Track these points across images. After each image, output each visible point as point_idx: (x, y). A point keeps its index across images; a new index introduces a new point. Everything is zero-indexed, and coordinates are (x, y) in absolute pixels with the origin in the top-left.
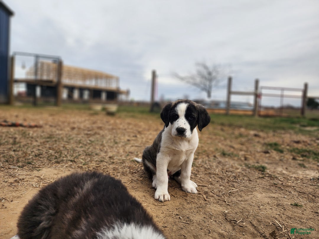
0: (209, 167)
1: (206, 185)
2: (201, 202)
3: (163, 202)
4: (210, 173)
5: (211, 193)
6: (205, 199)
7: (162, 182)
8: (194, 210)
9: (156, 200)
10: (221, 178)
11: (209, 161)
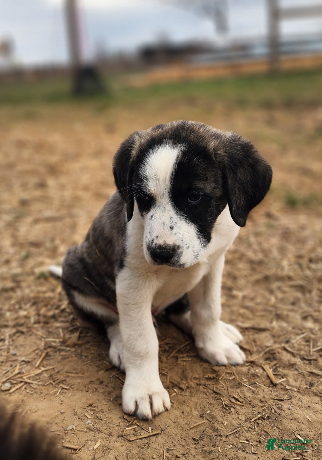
0: (260, 256)
1: (264, 324)
2: (260, 396)
3: (151, 421)
4: (267, 279)
5: (285, 353)
6: (272, 382)
7: (140, 356)
8: (248, 435)
9: (129, 415)
10: (301, 288)
11: (257, 235)
